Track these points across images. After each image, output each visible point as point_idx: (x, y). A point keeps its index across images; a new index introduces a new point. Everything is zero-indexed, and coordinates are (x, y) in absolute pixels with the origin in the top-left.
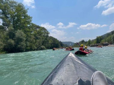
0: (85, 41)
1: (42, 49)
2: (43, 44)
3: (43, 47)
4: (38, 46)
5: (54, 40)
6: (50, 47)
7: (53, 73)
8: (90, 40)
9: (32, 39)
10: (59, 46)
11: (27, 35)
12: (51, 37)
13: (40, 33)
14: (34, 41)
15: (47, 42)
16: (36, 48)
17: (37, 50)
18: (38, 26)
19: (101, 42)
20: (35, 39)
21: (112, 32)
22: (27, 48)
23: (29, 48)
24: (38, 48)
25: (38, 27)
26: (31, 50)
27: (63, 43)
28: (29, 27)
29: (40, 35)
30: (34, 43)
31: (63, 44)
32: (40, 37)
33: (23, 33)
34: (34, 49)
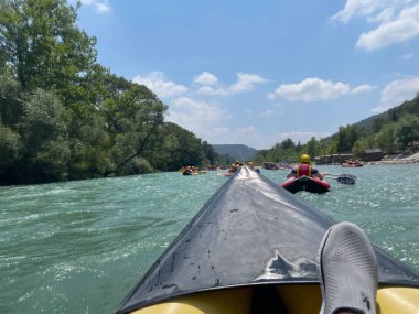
0: (296, 144)
1: (136, 171)
2: (140, 152)
3: (139, 161)
4: (122, 160)
5: (184, 136)
6: (169, 164)
7: (178, 244)
8: (313, 138)
9: (96, 131)
10: (201, 160)
11: (76, 111)
12: (173, 128)
13: (128, 109)
14: (107, 137)
15: (157, 144)
16: (113, 166)
17: (118, 174)
18: (122, 79)
19: (354, 149)
20: (109, 130)
21: (390, 110)
22: (77, 166)
23: (83, 165)
24: (122, 164)
25: (123, 84)
26: (93, 172)
27: (216, 151)
28: (81, 80)
29: (131, 115)
30: (106, 148)
31: (216, 154)
32: (128, 122)
33: (56, 103)
34: (103, 172)
